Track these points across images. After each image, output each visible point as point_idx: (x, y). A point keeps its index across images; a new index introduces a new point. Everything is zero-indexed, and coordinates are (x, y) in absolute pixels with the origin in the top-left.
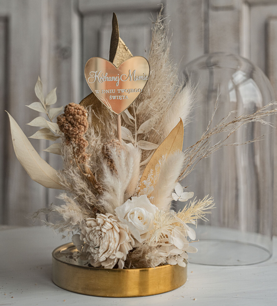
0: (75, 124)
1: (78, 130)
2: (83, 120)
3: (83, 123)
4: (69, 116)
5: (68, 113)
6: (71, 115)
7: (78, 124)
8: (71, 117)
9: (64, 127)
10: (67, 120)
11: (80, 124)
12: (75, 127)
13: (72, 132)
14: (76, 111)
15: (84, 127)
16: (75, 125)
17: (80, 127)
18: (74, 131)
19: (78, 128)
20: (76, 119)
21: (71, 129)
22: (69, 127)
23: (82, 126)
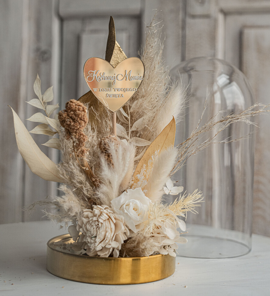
0: (76, 119)
1: (79, 125)
2: (83, 116)
3: (84, 118)
4: (71, 112)
5: (69, 109)
6: (73, 111)
7: (79, 119)
8: (72, 113)
9: (66, 122)
10: (68, 115)
11: (81, 119)
12: (76, 123)
13: (73, 127)
14: (77, 107)
15: (84, 122)
16: (77, 120)
17: (81, 122)
18: (75, 126)
19: (79, 123)
20: (77, 115)
21: (72, 124)
22: (70, 122)
23: (83, 122)
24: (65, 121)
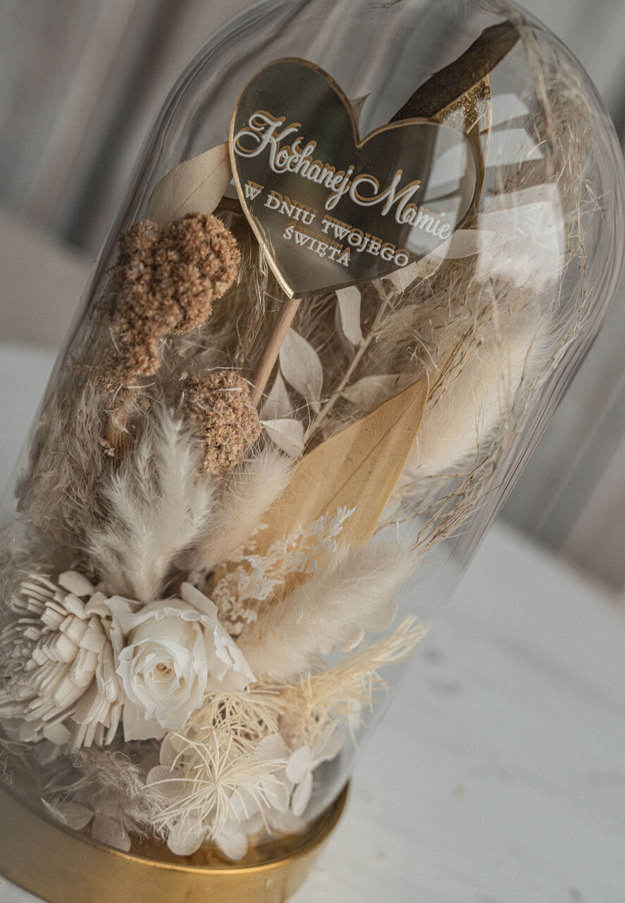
0: (163, 286)
1: (158, 309)
2: (196, 296)
3: (189, 303)
4: (172, 249)
5: (175, 238)
6: (180, 250)
7: (170, 292)
8: (173, 255)
9: (127, 267)
10: (154, 252)
11: (176, 297)
12: (154, 295)
13: (133, 299)
14: (205, 251)
15: (180, 317)
16: (161, 290)
17: (171, 307)
18: (142, 302)
19: (162, 304)
20: (178, 276)
21: (140, 289)
22: (139, 279)
23: (176, 310)
24: (129, 262)
